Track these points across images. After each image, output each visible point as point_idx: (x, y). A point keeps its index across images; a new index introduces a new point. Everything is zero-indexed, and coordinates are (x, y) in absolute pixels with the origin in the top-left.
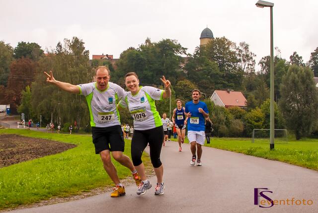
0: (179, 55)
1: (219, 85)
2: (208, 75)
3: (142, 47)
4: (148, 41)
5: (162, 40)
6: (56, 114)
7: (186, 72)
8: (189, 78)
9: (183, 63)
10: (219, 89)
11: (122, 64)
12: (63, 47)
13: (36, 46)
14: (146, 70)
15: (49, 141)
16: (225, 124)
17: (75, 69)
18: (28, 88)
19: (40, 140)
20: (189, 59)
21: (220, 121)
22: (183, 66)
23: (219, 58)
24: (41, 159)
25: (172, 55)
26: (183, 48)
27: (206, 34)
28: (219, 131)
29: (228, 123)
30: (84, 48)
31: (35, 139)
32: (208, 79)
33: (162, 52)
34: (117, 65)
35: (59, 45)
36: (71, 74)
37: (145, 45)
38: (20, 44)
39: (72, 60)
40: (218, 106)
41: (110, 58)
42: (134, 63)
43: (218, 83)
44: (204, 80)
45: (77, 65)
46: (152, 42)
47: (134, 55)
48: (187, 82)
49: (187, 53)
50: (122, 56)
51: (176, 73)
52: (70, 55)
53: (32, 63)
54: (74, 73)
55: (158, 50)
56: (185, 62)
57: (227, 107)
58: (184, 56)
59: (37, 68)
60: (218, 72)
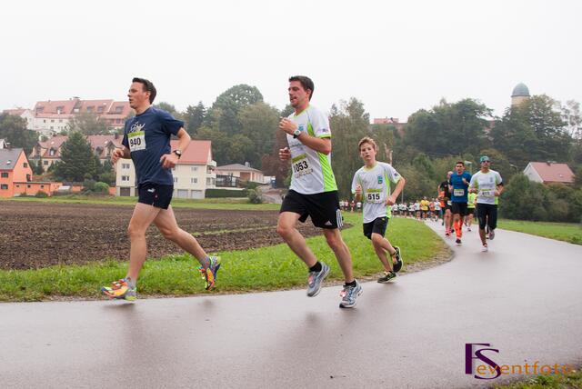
0: (483, 117)
1: (537, 155)
2: (521, 143)
3: (435, 109)
4: (443, 101)
5: (461, 100)
7: (491, 139)
8: (496, 147)
9: (488, 127)
10: (536, 161)
11: (410, 129)
12: (339, 109)
14: (440, 136)
16: (544, 205)
17: (352, 136)
20: (497, 123)
21: (536, 201)
22: (487, 131)
23: (537, 120)
24: (312, 238)
25: (473, 117)
26: (488, 109)
27: (521, 92)
28: (534, 212)
29: (546, 204)
30: (363, 111)
32: (522, 148)
33: (461, 114)
34: (403, 130)
35: (334, 107)
36: (347, 141)
37: (439, 105)
39: (349, 124)
40: (534, 182)
41: (395, 122)
42: (425, 128)
43: (535, 153)
44: (516, 150)
45: (355, 130)
46: (448, 102)
47: (426, 119)
48: (494, 152)
49: (493, 115)
50: (410, 120)
51: (478, 140)
52: (347, 118)
54: (351, 140)
55: (456, 112)
56: (492, 127)
57: (545, 183)
58: (488, 118)
60: (536, 139)
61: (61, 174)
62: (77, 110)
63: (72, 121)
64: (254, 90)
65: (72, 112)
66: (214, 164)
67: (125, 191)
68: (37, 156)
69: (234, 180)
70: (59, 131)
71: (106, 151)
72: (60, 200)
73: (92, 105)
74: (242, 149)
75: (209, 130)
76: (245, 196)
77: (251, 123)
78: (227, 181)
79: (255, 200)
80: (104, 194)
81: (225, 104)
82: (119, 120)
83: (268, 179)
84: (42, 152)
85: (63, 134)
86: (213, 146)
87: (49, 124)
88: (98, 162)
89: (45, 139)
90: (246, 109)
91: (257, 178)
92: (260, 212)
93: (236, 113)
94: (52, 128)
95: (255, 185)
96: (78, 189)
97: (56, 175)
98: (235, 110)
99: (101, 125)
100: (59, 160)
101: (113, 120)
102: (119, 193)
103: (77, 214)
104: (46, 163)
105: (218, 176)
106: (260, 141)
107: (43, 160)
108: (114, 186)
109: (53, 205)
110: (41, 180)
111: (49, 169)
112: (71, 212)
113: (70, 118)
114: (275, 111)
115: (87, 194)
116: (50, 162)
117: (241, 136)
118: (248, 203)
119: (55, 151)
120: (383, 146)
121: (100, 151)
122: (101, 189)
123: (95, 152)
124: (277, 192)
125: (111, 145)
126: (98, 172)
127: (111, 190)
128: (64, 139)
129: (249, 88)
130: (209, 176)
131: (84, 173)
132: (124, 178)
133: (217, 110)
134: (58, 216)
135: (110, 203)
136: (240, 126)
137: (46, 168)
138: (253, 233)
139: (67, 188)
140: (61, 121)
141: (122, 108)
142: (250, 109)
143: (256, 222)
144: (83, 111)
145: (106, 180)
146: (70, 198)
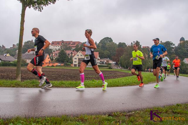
0: (172, 46)
1: (187, 56)
6: (130, 65)
7: (174, 52)
8: (176, 54)
9: (173, 49)
10: (186, 58)
13: (124, 44)
15: (128, 73)
18: (122, 57)
19: (125, 73)
20: (176, 48)
22: (173, 50)
23: (187, 47)
25: (169, 46)
26: (173, 44)
27: (182, 39)
28: (186, 72)
30: (140, 44)
31: (123, 72)
32: (183, 54)
33: (166, 45)
38: (119, 43)
40: (186, 64)
41: (148, 47)
44: (181, 55)
46: (162, 42)
51: (171, 52)
53: (123, 49)
58: (174, 47)
59: (125, 50)
60: (186, 52)
61: (58, 61)
62: (63, 44)
63: (61, 47)
64: (110, 38)
65: (61, 44)
66: (99, 58)
67: (75, 65)
68: (52, 56)
69: (105, 62)
70: (58, 49)
71: (70, 54)
72: (58, 68)
73: (67, 42)
74: (107, 55)
75: (98, 49)
76: (108, 67)
77: (109, 48)
78: (103, 63)
79: (110, 68)
80: (70, 66)
81: (102, 42)
82: (74, 46)
83: (114, 62)
84: (53, 55)
85: (59, 50)
86: (99, 54)
87: (55, 47)
88: (68, 57)
89: (54, 51)
90: (108, 43)
91: (111, 62)
92: (112, 71)
93: (105, 45)
94: (56, 48)
95: (110, 64)
96: (63, 65)
97: (57, 61)
98: (105, 44)
99: (69, 47)
100: (58, 57)
101: (72, 46)
102: (73, 66)
103: (62, 71)
104: (54, 58)
105: (100, 62)
106: (112, 52)
107: (53, 57)
108: (72, 64)
109: (56, 69)
110: (53, 62)
111: (55, 59)
112: (61, 70)
113: (61, 46)
114: (116, 44)
115: (65, 66)
116: (55, 57)
117: (107, 51)
118: (108, 69)
119: (57, 55)
120: (145, 54)
121: (69, 54)
122: (69, 65)
123: (67, 55)
124: (116, 66)
125: (72, 53)
126: (68, 60)
127: (72, 65)
128: (59, 51)
129: (109, 38)
130: (98, 61)
131: (64, 60)
132: (75, 62)
133: (100, 44)
134: (57, 72)
135: (71, 68)
136: (107, 48)
137: (54, 59)
138: (109, 76)
139: (60, 64)
140: (58, 47)
141: (75, 43)
142: (109, 44)
143: (110, 74)
144: (64, 44)
145: (70, 62)
146: (60, 67)
